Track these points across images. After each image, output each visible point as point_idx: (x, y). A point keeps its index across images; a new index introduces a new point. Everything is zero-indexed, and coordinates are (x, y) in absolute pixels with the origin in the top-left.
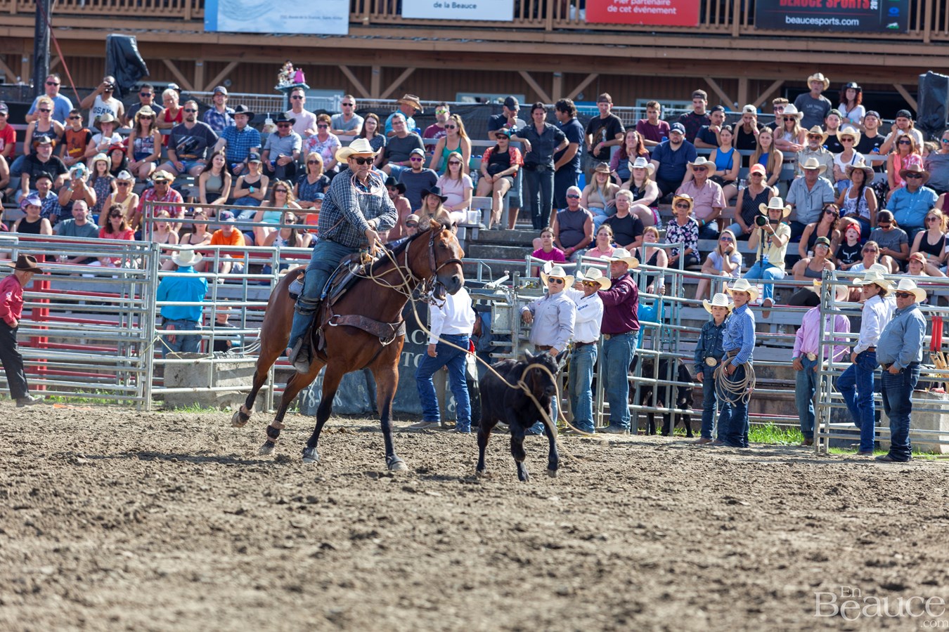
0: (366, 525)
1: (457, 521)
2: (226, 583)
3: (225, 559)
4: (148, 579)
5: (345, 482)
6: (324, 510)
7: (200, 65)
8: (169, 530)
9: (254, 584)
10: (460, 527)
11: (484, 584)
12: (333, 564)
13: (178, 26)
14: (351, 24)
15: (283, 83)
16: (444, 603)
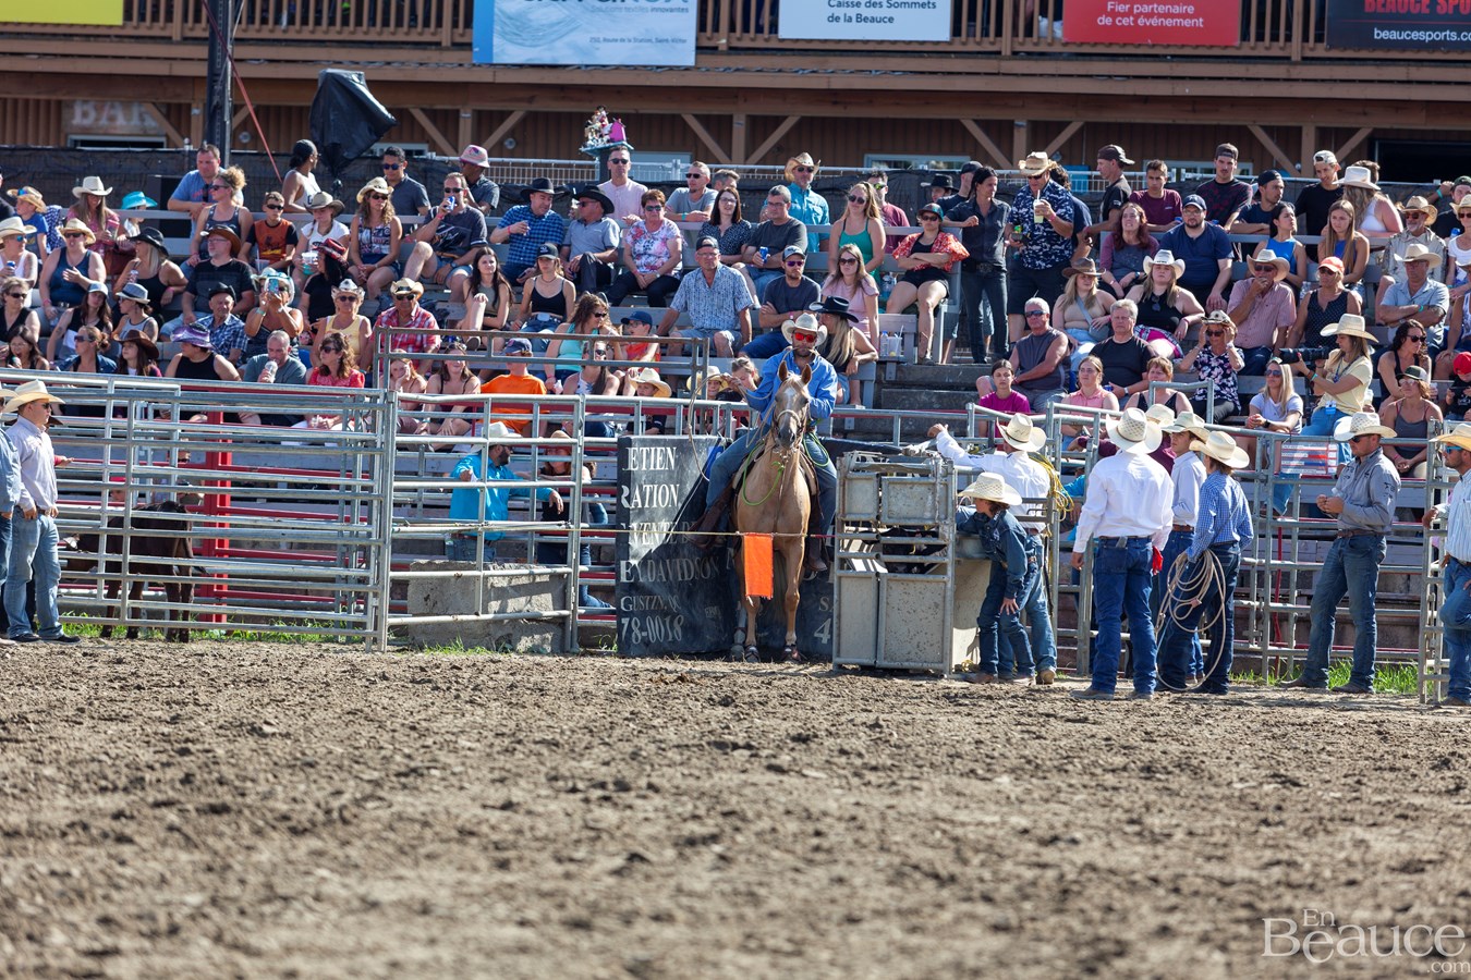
0: (703, 824)
1: (847, 815)
2: (473, 917)
3: (476, 878)
4: (352, 912)
5: (678, 758)
6: (639, 802)
7: (466, 116)
8: (392, 836)
9: (517, 917)
10: (852, 824)
11: (879, 914)
12: (644, 885)
13: (431, 55)
14: (700, 49)
15: (594, 142)
16: (813, 944)
